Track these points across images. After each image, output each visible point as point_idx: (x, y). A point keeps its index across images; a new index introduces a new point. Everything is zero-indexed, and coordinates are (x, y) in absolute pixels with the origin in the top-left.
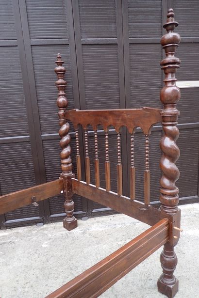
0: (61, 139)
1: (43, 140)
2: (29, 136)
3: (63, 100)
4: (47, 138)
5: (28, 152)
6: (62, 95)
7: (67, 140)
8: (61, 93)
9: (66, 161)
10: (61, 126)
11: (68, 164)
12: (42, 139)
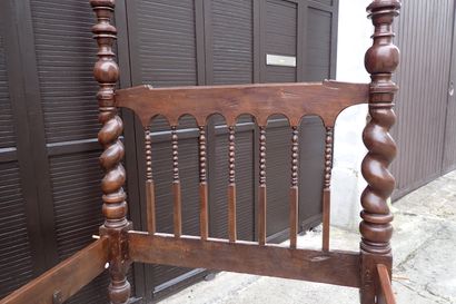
0: (103, 150)
1: (50, 157)
2: (15, 149)
3: (111, 68)
4: (59, 152)
5: (12, 188)
6: (108, 56)
7: (119, 153)
8: (105, 51)
9: (114, 197)
10: (104, 122)
11: (119, 202)
12: (49, 153)
